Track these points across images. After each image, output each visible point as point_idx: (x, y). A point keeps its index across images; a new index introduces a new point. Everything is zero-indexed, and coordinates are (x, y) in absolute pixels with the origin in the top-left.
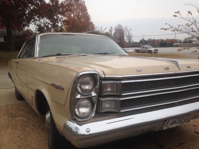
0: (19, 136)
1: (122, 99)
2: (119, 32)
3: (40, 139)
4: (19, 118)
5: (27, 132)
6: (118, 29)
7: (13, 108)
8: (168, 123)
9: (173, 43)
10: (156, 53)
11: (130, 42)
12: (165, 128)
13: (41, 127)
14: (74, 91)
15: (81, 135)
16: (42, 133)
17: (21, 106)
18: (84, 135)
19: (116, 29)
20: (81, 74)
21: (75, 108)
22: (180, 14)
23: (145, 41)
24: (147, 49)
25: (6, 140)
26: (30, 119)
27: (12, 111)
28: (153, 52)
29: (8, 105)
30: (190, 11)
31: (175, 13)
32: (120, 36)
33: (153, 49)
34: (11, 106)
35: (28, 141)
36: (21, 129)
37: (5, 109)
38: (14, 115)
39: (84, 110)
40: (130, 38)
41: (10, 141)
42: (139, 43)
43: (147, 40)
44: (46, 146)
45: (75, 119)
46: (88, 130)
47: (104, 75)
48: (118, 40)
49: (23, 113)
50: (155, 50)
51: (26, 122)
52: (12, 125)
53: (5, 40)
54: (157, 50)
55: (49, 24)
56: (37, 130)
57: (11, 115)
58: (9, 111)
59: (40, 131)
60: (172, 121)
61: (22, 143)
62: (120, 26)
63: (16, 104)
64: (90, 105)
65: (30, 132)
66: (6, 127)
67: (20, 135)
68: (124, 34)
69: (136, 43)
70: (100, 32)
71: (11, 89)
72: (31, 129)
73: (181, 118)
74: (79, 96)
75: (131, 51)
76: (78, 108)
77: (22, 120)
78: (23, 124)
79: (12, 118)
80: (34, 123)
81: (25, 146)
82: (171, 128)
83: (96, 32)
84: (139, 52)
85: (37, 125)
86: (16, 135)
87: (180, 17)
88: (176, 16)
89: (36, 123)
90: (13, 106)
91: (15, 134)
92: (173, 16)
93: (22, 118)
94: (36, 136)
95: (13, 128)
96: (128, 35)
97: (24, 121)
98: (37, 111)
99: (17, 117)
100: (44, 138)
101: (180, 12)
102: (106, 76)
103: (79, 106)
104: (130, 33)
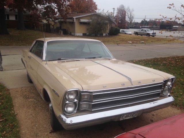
0: (31, 114)
1: (93, 103)
2: (121, 12)
3: (45, 118)
4: (31, 100)
5: (37, 112)
6: (121, 10)
7: (26, 90)
8: (123, 117)
9: (173, 26)
10: (154, 36)
11: (131, 23)
12: (121, 119)
13: (46, 109)
14: (65, 99)
15: (67, 124)
16: (47, 113)
17: (32, 88)
18: (69, 124)
19: (119, 9)
20: (69, 90)
21: (65, 108)
22: (174, 6)
23: (146, 21)
24: (145, 32)
25: (23, 116)
26: (39, 101)
27: (25, 93)
28: (151, 35)
29: (22, 87)
30: (183, 5)
31: (170, 5)
32: (122, 17)
33: (151, 32)
34: (25, 88)
35: (37, 119)
36: (32, 109)
37: (21, 91)
38: (27, 97)
39: (70, 109)
40: (131, 19)
41: (26, 118)
42: (140, 23)
43: (148, 21)
44: (49, 123)
45: (65, 114)
46: (71, 121)
47: (83, 89)
48: (120, 21)
49: (34, 95)
50: (153, 33)
51: (36, 103)
52: (27, 105)
53: (16, 18)
54: (155, 33)
55: (55, 8)
56: (44, 111)
57: (25, 96)
58: (24, 93)
59: (45, 112)
60: (125, 115)
61: (34, 120)
62: (123, 6)
63: (28, 87)
64: (74, 106)
65: (39, 111)
66: (23, 107)
67: (33, 114)
68: (126, 14)
69: (138, 23)
70: (102, 14)
71: (23, 70)
72: (39, 109)
73: (132, 114)
74: (67, 102)
75: (130, 33)
76: (67, 108)
77: (33, 101)
78: (34, 104)
79: (26, 99)
80: (42, 105)
81: (36, 122)
82: (126, 120)
83: (98, 14)
84: (138, 35)
85: (44, 106)
86: (30, 114)
87: (174, 9)
88: (170, 8)
89: (43, 104)
90: (26, 88)
91: (29, 112)
92: (168, 7)
93: (33, 99)
94: (43, 115)
95: (27, 107)
96: (129, 16)
97: (34, 102)
98: (44, 99)
99: (29, 99)
100: (48, 117)
101: (174, 4)
102: (84, 90)
103: (67, 106)
104: (132, 14)
